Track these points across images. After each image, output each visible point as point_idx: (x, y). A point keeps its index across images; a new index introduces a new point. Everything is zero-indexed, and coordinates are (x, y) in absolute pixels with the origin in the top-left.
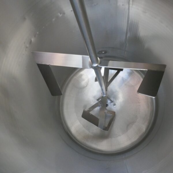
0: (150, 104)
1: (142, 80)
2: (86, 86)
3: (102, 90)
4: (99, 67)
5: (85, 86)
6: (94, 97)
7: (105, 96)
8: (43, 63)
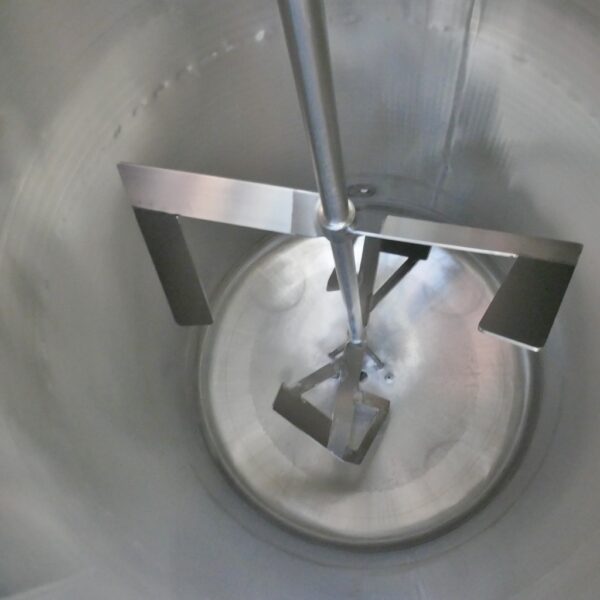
0: (512, 384)
1: (490, 297)
2: (296, 304)
3: (352, 319)
4: (349, 234)
5: (293, 302)
6: (321, 344)
7: (358, 342)
8: (157, 208)
